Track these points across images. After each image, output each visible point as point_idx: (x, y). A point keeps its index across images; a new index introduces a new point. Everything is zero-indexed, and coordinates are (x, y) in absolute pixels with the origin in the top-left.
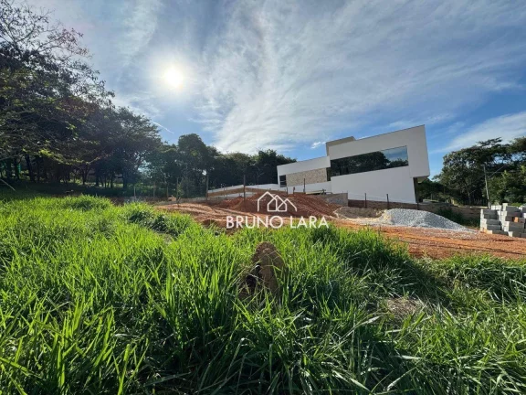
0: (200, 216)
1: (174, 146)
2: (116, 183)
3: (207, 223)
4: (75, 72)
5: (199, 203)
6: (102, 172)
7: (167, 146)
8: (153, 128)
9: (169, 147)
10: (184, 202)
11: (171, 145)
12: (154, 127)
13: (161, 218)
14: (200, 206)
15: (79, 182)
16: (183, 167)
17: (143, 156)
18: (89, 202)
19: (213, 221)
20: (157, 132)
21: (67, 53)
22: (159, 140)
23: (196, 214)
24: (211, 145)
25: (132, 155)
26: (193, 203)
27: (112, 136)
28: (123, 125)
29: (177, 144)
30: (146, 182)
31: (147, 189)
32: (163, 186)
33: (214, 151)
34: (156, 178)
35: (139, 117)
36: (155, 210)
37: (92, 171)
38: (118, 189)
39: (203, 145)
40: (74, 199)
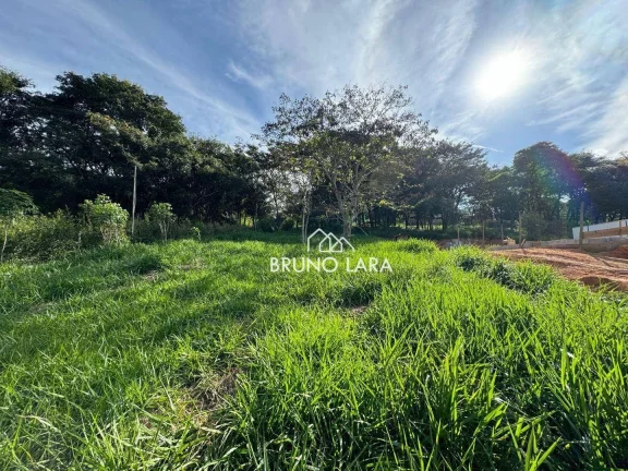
0: (570, 269)
1: (506, 169)
2: (436, 224)
3: (591, 282)
4: (403, 124)
5: (562, 248)
6: (421, 215)
7: (495, 171)
8: (477, 154)
9: (498, 171)
10: (532, 246)
11: (501, 168)
12: (478, 151)
13: (501, 268)
14: (566, 253)
15: (403, 226)
16: (523, 194)
17: (464, 190)
18: (417, 246)
19: (606, 281)
20: (482, 156)
21: (395, 110)
22: (484, 166)
23: (561, 265)
24: (579, 151)
25: (451, 192)
26: (551, 248)
27: (430, 175)
28: (441, 160)
29: (510, 164)
30: (469, 221)
31: (471, 230)
32: (491, 225)
33: (588, 160)
34: (482, 214)
35: (459, 146)
36: (491, 256)
37: (413, 215)
38: (438, 231)
39: (561, 155)
40: (406, 242)
